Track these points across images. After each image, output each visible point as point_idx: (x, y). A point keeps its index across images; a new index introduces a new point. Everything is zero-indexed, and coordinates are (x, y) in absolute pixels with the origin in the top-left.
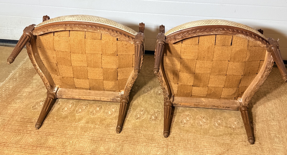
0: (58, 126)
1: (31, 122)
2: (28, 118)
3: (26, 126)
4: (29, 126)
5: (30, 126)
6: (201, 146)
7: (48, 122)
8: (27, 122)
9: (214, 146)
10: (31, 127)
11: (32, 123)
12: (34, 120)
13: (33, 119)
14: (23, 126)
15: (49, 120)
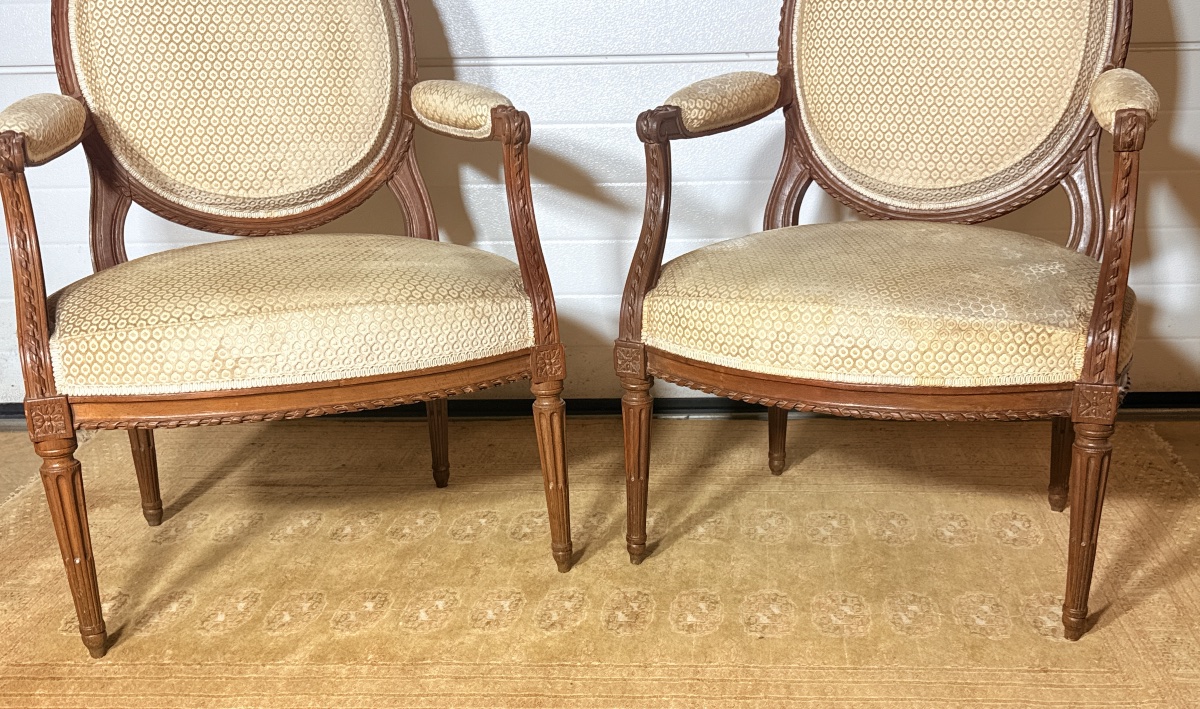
0: (181, 683)
1: (54, 678)
2: (40, 665)
3: (26, 695)
4: (40, 695)
5: (46, 692)
6: (850, 704)
7: (134, 671)
8: (34, 679)
9: (909, 700)
10: (50, 696)
11: (59, 679)
12: (66, 669)
13: (65, 665)
14: (11, 695)
15: (137, 662)
